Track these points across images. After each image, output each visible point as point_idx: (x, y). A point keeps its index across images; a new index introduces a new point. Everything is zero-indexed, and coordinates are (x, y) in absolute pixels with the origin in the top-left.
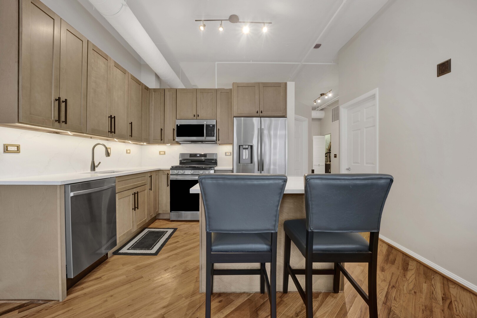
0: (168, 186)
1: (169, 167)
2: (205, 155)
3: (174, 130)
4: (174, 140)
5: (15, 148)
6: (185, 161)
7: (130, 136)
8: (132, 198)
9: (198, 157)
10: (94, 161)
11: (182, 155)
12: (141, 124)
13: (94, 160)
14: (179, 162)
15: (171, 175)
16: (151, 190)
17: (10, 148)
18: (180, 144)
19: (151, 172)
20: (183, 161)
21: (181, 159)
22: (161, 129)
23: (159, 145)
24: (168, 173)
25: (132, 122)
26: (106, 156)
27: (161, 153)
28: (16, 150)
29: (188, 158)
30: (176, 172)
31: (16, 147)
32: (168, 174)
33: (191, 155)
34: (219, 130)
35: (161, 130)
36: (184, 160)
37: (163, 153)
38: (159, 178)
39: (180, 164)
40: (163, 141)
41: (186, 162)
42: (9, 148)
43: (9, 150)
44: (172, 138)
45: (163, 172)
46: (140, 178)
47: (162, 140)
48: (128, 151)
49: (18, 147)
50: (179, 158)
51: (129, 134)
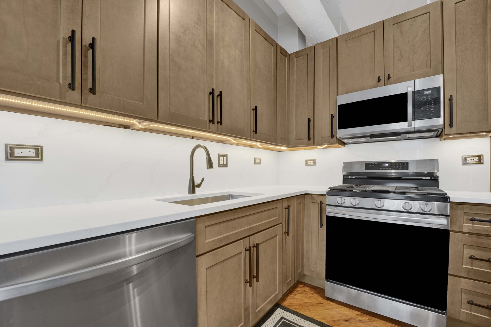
0: (321, 227)
1: (324, 190)
2: (404, 165)
3: (333, 117)
4: (333, 136)
5: (31, 153)
6: (354, 177)
7: (253, 132)
8: (244, 257)
9: (386, 168)
10: (193, 177)
11: (347, 165)
12: (274, 112)
13: (194, 175)
14: (342, 179)
15: (329, 205)
16: (288, 235)
17: (20, 152)
18: (344, 144)
19: (288, 199)
20: (350, 177)
21: (345, 173)
22: (309, 118)
23: (305, 149)
24: (321, 201)
25: (256, 107)
26: (207, 168)
27: (309, 162)
28: (34, 155)
29: (363, 170)
30: (339, 200)
31: (34, 151)
32: (323, 203)
33: (368, 165)
34: (451, 99)
35: (309, 120)
36: (351, 174)
37: (312, 162)
38: (304, 209)
39: (344, 183)
40: (312, 140)
41: (356, 179)
42: (18, 152)
43: (16, 155)
44: (329, 134)
45: (313, 198)
46: (266, 213)
47: (309, 139)
48: (258, 161)
49: (37, 150)
50: (343, 172)
51: (252, 128)
